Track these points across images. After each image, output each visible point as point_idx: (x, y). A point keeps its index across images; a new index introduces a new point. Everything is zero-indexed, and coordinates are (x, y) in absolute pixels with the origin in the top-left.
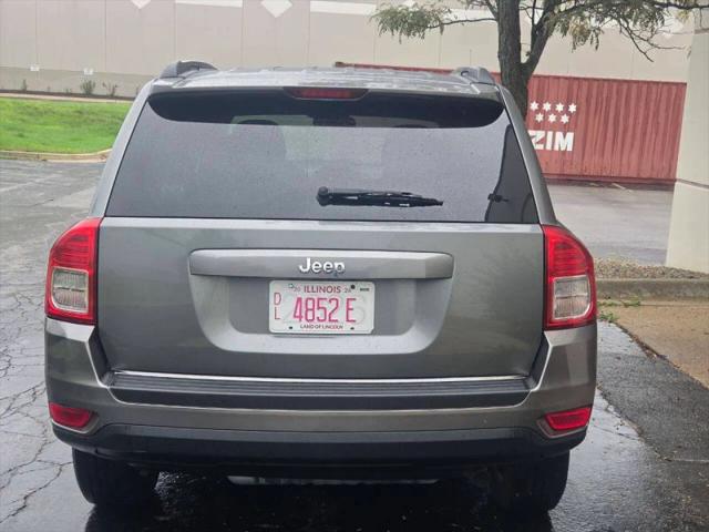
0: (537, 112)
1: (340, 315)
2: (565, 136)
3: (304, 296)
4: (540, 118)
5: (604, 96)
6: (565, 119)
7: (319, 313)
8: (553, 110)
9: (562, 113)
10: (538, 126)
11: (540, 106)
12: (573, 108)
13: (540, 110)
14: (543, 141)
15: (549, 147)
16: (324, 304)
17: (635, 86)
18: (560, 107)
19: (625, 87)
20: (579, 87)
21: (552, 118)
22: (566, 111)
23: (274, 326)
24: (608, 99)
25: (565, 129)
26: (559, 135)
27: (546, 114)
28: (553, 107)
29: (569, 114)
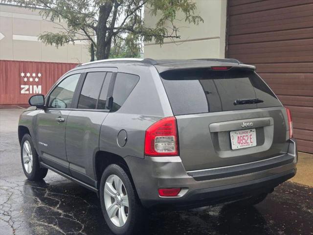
0: (24, 77)
1: (249, 141)
2: (37, 87)
3: (239, 135)
4: (26, 80)
5: (52, 69)
6: (37, 80)
7: (244, 141)
8: (31, 76)
9: (35, 77)
10: (25, 83)
11: (25, 75)
12: (40, 75)
13: (25, 76)
14: (28, 90)
15: (31, 92)
16: (245, 138)
17: (64, 65)
18: (34, 75)
19: (60, 66)
20: (41, 66)
21: (31, 80)
22: (37, 76)
23: (234, 147)
24: (54, 71)
25: (37, 84)
26: (35, 87)
27: (28, 78)
28: (31, 75)
29: (38, 77)
